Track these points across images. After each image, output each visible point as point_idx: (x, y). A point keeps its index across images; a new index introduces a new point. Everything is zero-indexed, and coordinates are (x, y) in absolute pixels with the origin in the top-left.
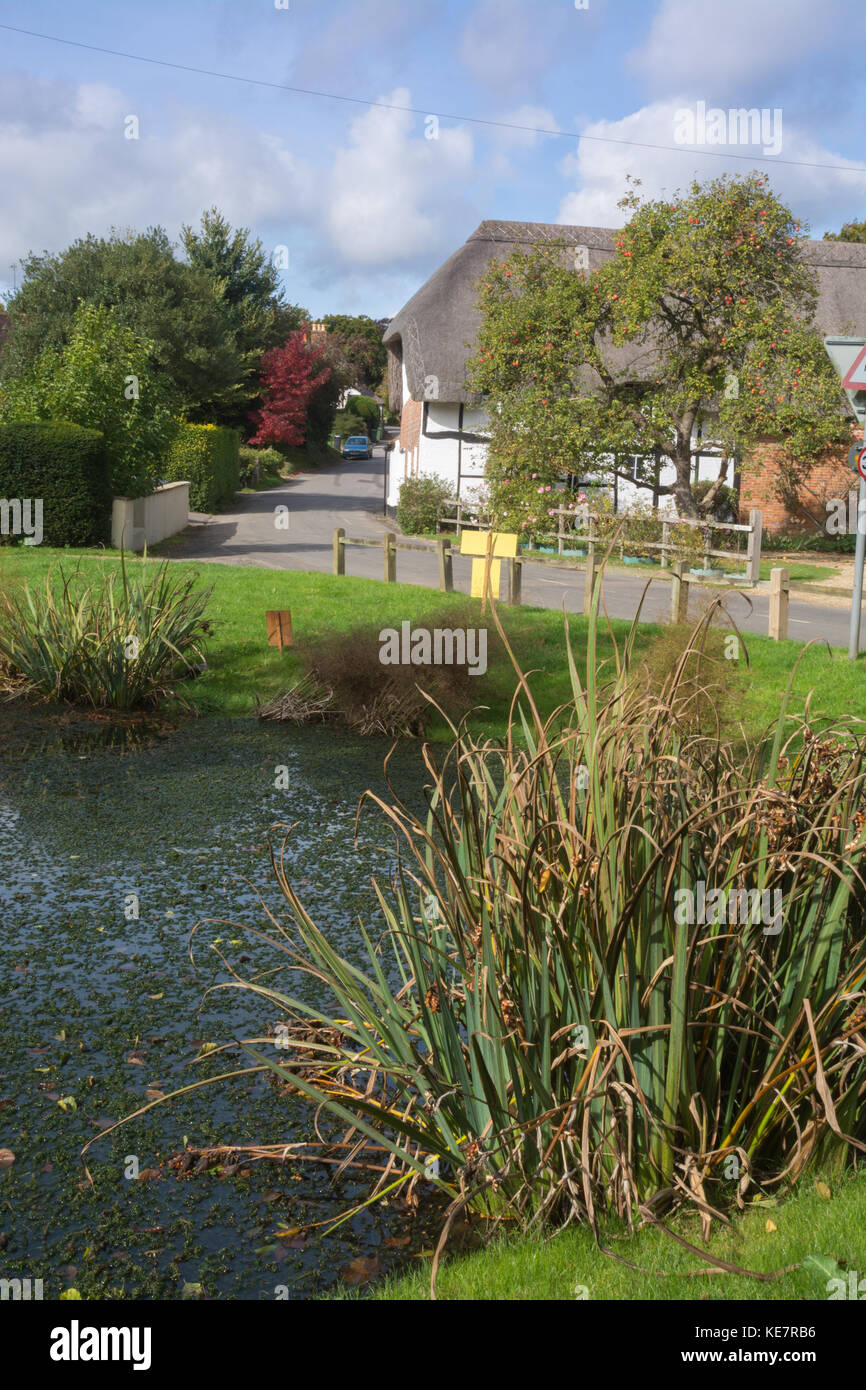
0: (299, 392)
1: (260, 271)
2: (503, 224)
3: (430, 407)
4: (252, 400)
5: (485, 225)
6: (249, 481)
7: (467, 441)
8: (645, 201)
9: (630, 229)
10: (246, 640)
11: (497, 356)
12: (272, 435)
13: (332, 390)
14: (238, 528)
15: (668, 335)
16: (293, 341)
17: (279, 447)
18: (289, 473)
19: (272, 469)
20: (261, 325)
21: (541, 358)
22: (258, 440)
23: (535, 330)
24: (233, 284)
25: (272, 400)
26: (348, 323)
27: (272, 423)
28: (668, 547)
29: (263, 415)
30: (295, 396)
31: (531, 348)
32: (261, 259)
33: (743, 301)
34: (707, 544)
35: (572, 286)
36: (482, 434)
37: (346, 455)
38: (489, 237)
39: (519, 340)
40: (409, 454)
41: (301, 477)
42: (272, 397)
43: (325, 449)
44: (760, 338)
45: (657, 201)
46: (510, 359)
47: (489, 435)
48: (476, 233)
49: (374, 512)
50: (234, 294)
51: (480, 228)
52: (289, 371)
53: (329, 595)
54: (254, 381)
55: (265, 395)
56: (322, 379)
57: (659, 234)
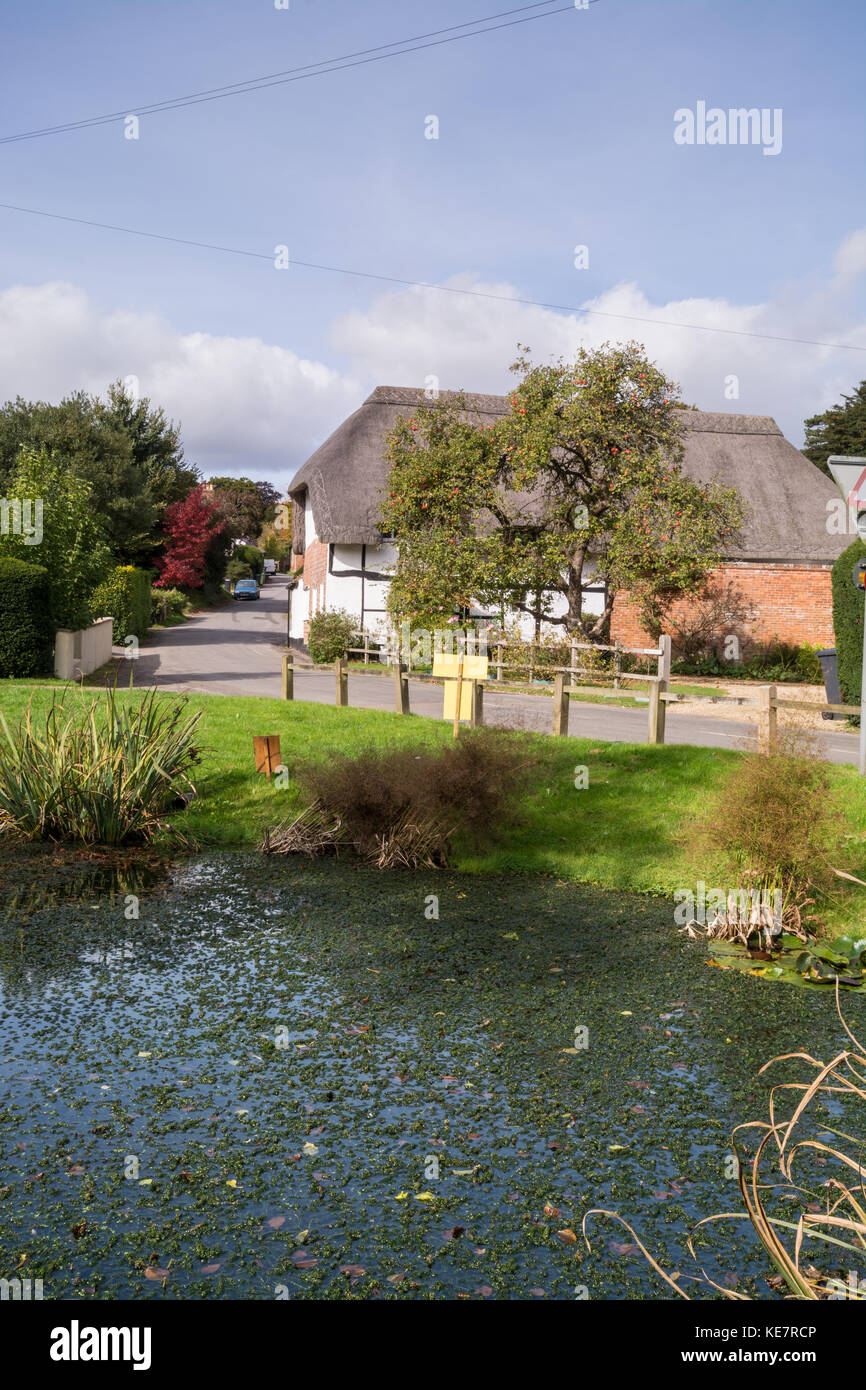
0: (198, 541)
1: (162, 436)
2: (395, 390)
3: (335, 547)
4: (155, 547)
5: (379, 390)
6: (158, 618)
7: (368, 579)
8: (533, 366)
9: (523, 389)
10: (231, 767)
11: (407, 499)
12: (174, 578)
13: (224, 539)
14: (161, 659)
15: (554, 483)
16: (192, 496)
17: (182, 589)
18: (190, 611)
19: (177, 608)
20: (163, 482)
21: (448, 501)
22: (161, 583)
23: (442, 477)
24: (138, 446)
25: (174, 547)
26: (231, 484)
27: (175, 567)
28: (578, 671)
29: (167, 560)
30: (194, 544)
31: (440, 492)
32: (163, 425)
33: (628, 452)
34: (617, 667)
35: (473, 438)
36: (384, 573)
37: (237, 596)
38: (383, 401)
39: (428, 485)
40: (315, 592)
41: (201, 615)
42: (174, 544)
43: (219, 591)
44: (644, 484)
45: (545, 366)
46: (418, 502)
47: (392, 573)
48: (371, 396)
49: (278, 645)
50: (141, 454)
51: (375, 393)
52: (189, 522)
53: (290, 719)
54: (160, 529)
55: (168, 543)
56: (218, 530)
57: (548, 394)
